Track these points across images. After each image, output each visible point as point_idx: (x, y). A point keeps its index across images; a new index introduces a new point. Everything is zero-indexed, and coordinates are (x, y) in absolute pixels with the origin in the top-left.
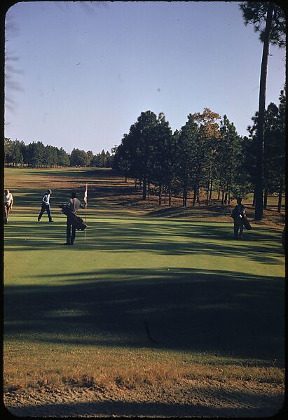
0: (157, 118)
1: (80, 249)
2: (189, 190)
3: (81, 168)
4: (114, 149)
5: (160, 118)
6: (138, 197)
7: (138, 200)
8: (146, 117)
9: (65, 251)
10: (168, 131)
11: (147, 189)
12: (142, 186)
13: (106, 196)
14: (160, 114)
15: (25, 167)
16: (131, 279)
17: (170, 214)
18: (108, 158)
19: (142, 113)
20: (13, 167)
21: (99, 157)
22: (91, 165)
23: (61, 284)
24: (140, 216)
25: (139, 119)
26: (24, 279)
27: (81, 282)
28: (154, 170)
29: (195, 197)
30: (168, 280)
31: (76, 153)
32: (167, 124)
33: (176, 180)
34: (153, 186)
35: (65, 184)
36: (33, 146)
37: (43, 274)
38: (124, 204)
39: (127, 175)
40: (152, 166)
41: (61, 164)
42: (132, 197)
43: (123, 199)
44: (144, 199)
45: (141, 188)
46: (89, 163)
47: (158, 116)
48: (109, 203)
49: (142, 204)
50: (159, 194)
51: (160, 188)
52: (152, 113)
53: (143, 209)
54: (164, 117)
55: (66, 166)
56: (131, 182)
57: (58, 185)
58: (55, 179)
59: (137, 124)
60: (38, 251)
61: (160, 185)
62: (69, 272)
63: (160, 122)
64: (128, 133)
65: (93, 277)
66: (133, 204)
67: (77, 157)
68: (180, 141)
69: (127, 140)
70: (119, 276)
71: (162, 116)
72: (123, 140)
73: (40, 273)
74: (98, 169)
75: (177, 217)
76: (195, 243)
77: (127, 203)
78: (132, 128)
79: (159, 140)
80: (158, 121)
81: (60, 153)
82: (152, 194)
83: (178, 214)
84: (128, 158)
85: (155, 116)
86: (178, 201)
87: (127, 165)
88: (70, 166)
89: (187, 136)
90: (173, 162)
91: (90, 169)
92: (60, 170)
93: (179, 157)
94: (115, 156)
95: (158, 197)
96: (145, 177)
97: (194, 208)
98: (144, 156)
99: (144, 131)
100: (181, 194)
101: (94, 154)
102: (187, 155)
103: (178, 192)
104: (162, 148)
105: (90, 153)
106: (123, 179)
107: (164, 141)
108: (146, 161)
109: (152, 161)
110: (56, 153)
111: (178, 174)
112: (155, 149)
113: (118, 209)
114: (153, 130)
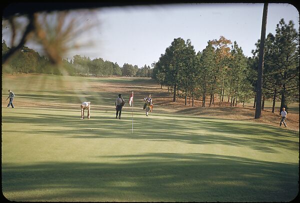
0: (186, 43)
2: (207, 95)
3: (130, 78)
4: (154, 64)
5: (187, 43)
6: (170, 99)
7: (170, 101)
8: (177, 42)
10: (193, 52)
11: (177, 94)
12: (173, 91)
14: (188, 40)
15: (90, 76)
17: (193, 113)
18: (149, 71)
19: (175, 39)
20: (82, 75)
21: (143, 69)
22: (137, 75)
23: (116, 163)
24: (171, 113)
25: (172, 43)
28: (182, 80)
29: (211, 100)
31: (126, 66)
32: (192, 47)
33: (198, 88)
34: (181, 92)
35: (118, 89)
36: (96, 61)
37: (104, 155)
38: (160, 104)
39: (163, 84)
40: (180, 78)
41: (115, 74)
42: (166, 99)
43: (162, 100)
44: (174, 101)
45: (172, 93)
46: (135, 74)
47: (186, 41)
49: (173, 105)
50: (185, 98)
51: (186, 94)
52: (182, 39)
53: (174, 108)
54: (190, 43)
55: (119, 76)
56: (165, 89)
57: (113, 90)
58: (111, 86)
59: (171, 47)
60: (100, 139)
61: (186, 91)
63: (188, 46)
64: (164, 53)
66: (166, 104)
67: (127, 70)
68: (201, 60)
69: (163, 58)
71: (189, 42)
72: (160, 59)
74: (142, 78)
75: (198, 115)
76: (214, 136)
77: (162, 103)
78: (167, 50)
79: (186, 59)
80: (185, 45)
81: (115, 66)
82: (180, 97)
83: (199, 113)
84: (164, 72)
85: (184, 42)
86: (199, 103)
87: (162, 76)
88: (122, 76)
89: (207, 56)
90: (196, 75)
91: (135, 78)
92: (115, 79)
93: (200, 71)
94: (154, 69)
95: (184, 100)
96: (175, 85)
97: (210, 109)
98: (175, 70)
99: (176, 52)
100: (201, 98)
101: (139, 68)
102: (206, 70)
103: (199, 97)
104: (189, 64)
105: (136, 66)
106: (159, 86)
107: (189, 59)
108: (176, 74)
109: (181, 74)
110: (112, 66)
111: (199, 84)
112: (183, 65)
113: (156, 107)
114: (182, 52)
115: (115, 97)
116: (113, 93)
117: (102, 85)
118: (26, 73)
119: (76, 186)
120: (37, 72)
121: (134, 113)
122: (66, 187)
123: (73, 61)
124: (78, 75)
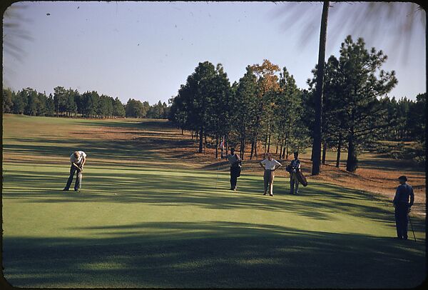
0: (215, 69)
2: (247, 143)
3: (137, 120)
4: (171, 100)
5: (218, 68)
6: (194, 150)
7: (194, 153)
8: (204, 68)
10: (226, 82)
11: (204, 142)
12: (199, 138)
13: (161, 149)
14: (218, 65)
15: (79, 117)
18: (164, 109)
19: (200, 64)
20: (67, 117)
21: (156, 107)
22: (147, 116)
24: (195, 169)
25: (197, 69)
28: (211, 122)
29: (252, 150)
31: (132, 103)
32: (225, 75)
33: (234, 133)
34: (211, 140)
36: (87, 96)
38: (179, 156)
39: (184, 127)
40: (209, 119)
41: (116, 114)
42: (189, 149)
43: (179, 151)
44: (200, 152)
45: (198, 140)
46: (144, 114)
47: (216, 66)
48: (164, 156)
49: (198, 157)
50: (215, 147)
51: (217, 141)
52: (210, 64)
53: (199, 162)
54: (222, 69)
55: (122, 116)
56: (187, 135)
57: (111, 136)
58: (109, 130)
59: (194, 75)
61: (217, 138)
63: (218, 73)
66: (188, 157)
67: (133, 108)
68: (238, 94)
69: (183, 91)
71: (220, 67)
72: (180, 91)
74: (154, 120)
77: (183, 156)
78: (189, 79)
79: (216, 92)
80: (215, 72)
81: (115, 103)
82: (209, 146)
84: (184, 110)
85: (213, 67)
87: (184, 116)
88: (126, 117)
89: (245, 88)
90: (230, 115)
91: (146, 120)
92: (114, 121)
93: (236, 109)
94: (172, 107)
95: (215, 150)
96: (202, 129)
97: (251, 162)
98: (201, 108)
99: (202, 82)
100: (239, 148)
101: (150, 105)
102: (245, 107)
103: (235, 145)
104: (220, 99)
105: (146, 103)
106: (180, 131)
107: (221, 92)
108: (203, 113)
109: (209, 113)
110: (111, 103)
111: (236, 127)
112: (212, 101)
113: (173, 161)
114: (210, 82)
116: (111, 142)
117: (97, 129)
121: (139, 168)
123: (54, 96)
124: (61, 116)
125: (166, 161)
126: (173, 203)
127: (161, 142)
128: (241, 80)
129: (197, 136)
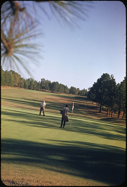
0: (110, 77)
1: (68, 130)
2: (122, 111)
3: (73, 95)
4: (89, 88)
5: (111, 77)
6: (97, 111)
7: (97, 112)
8: (105, 76)
9: (61, 130)
10: (115, 83)
11: (102, 108)
12: (100, 106)
13: (83, 109)
14: (112, 75)
15: (49, 92)
16: (88, 147)
17: (111, 121)
18: (86, 92)
19: (103, 74)
20: (45, 91)
21: (82, 91)
23: (58, 145)
24: (97, 120)
25: (102, 76)
26: (42, 140)
27: (66, 145)
28: (106, 100)
29: (124, 114)
30: (105, 150)
31: (72, 88)
32: (114, 80)
33: (116, 106)
34: (105, 107)
35: (66, 101)
36: (54, 83)
37: (51, 139)
38: (90, 113)
39: (94, 101)
40: (105, 98)
41: (65, 92)
42: (95, 111)
43: (91, 111)
44: (100, 112)
45: (99, 107)
46: (77, 93)
47: (110, 76)
48: (84, 112)
49: (99, 115)
50: (107, 111)
51: (108, 108)
52: (108, 74)
53: (99, 117)
54: (113, 77)
55: (67, 93)
56: (95, 104)
57: (62, 101)
58: (62, 99)
59: (101, 79)
60: (49, 129)
61: (108, 107)
62: (62, 140)
63: (111, 79)
64: (96, 82)
65: (72, 144)
66: (95, 114)
67: (72, 90)
68: (119, 88)
69: (95, 85)
70: (83, 145)
71: (112, 76)
72: (93, 85)
73: (49, 139)
74: (81, 96)
75: (114, 122)
76: (121, 136)
77: (92, 113)
78: (98, 80)
79: (109, 87)
80: (110, 78)
81: (65, 87)
82: (104, 110)
83: (115, 121)
84: (95, 93)
85: (109, 76)
86: (115, 115)
87: (94, 96)
88: (69, 94)
89: (123, 86)
90: (115, 97)
91: (77, 96)
92: (64, 95)
93: (118, 95)
94: (89, 92)
95: (106, 112)
96: (102, 102)
97: (123, 120)
98: (102, 93)
99: (103, 82)
100: (117, 112)
101: (80, 90)
102: (122, 95)
103: (116, 111)
104: (111, 90)
105: (78, 89)
106: (92, 102)
107: (112, 87)
108: (103, 95)
109: (106, 96)
110: (63, 87)
111: (117, 103)
112: (107, 90)
113: (88, 115)
114: (107, 82)
115: (63, 106)
116: (62, 104)
117: (56, 98)
118: (12, 86)
119: (30, 156)
120: (18, 87)
121: (72, 117)
122: (24, 156)
123: (40, 82)
124: (42, 91)
125: (84, 114)
126: (86, 134)
127: (83, 106)
128: (121, 82)
129: (99, 105)
